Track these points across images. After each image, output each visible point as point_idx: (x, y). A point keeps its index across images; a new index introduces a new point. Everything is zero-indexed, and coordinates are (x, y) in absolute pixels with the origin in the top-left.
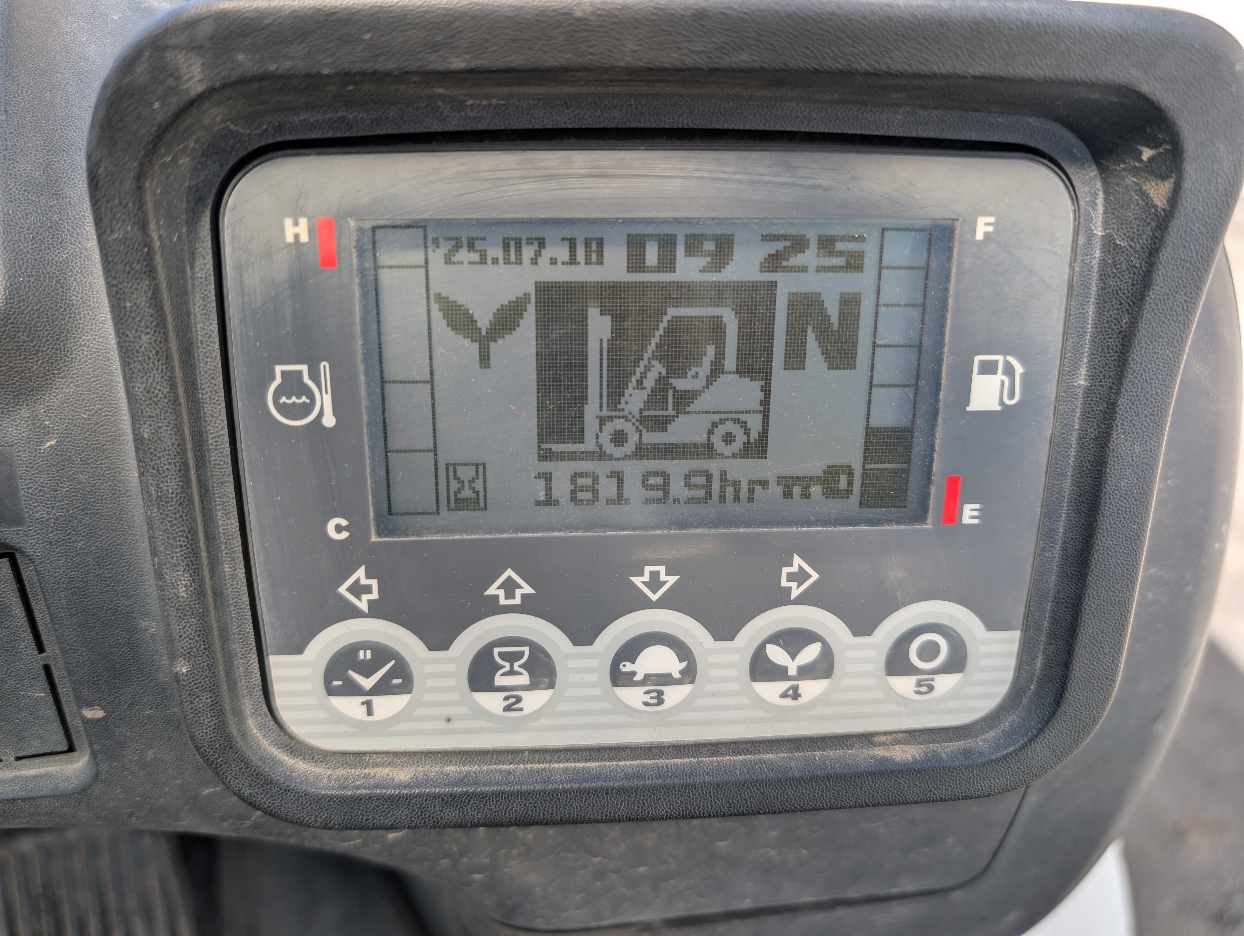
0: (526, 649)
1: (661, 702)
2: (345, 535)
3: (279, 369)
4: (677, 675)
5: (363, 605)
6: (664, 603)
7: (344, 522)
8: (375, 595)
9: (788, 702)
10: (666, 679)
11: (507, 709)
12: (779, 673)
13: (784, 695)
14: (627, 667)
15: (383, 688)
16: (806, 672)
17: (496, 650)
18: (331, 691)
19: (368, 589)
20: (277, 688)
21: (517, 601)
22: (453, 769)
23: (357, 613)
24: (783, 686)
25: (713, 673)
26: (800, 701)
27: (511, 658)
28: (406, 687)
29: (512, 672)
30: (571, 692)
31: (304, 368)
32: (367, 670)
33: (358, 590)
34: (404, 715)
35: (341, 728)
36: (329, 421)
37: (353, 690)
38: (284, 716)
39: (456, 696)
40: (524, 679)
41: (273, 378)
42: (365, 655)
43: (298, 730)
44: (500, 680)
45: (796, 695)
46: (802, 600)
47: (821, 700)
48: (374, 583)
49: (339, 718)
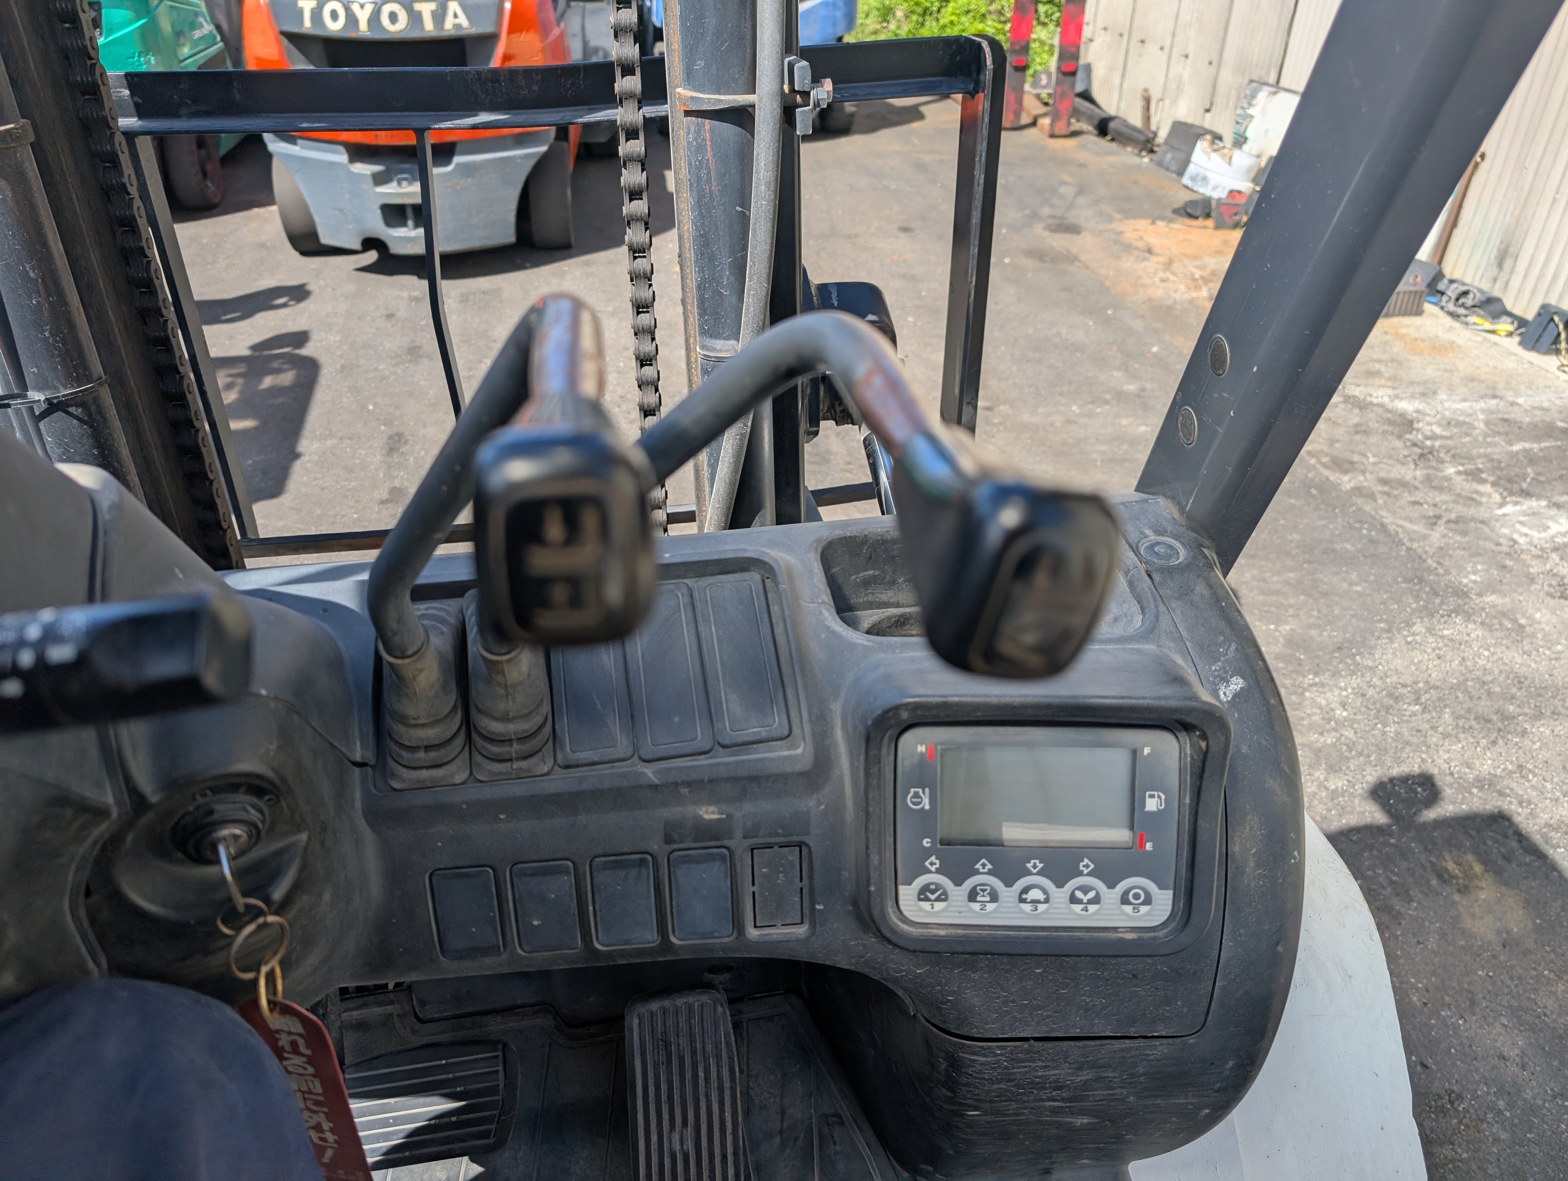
0: (988, 888)
1: (1036, 910)
2: (929, 845)
3: (912, 790)
4: (1042, 900)
5: (933, 869)
6: (1038, 874)
7: (929, 840)
8: (937, 866)
9: (1084, 913)
10: (1038, 902)
11: (981, 909)
12: (1080, 902)
13: (1082, 910)
14: (1024, 896)
15: (938, 899)
16: (1090, 902)
17: (978, 888)
18: (920, 900)
19: (935, 864)
20: (901, 897)
21: (986, 870)
22: (960, 932)
23: (930, 872)
24: (1083, 906)
25: (1056, 900)
26: (1088, 913)
27: (983, 891)
28: (945, 900)
29: (983, 896)
30: (1005, 905)
31: (920, 790)
32: (933, 892)
33: (932, 864)
34: (944, 910)
35: (921, 914)
36: (927, 807)
37: (927, 899)
38: (902, 908)
39: (963, 904)
40: (988, 899)
41: (909, 793)
42: (933, 887)
43: (906, 913)
44: (979, 898)
45: (1087, 911)
46: (1088, 875)
47: (1096, 913)
48: (938, 862)
49: (921, 909)
